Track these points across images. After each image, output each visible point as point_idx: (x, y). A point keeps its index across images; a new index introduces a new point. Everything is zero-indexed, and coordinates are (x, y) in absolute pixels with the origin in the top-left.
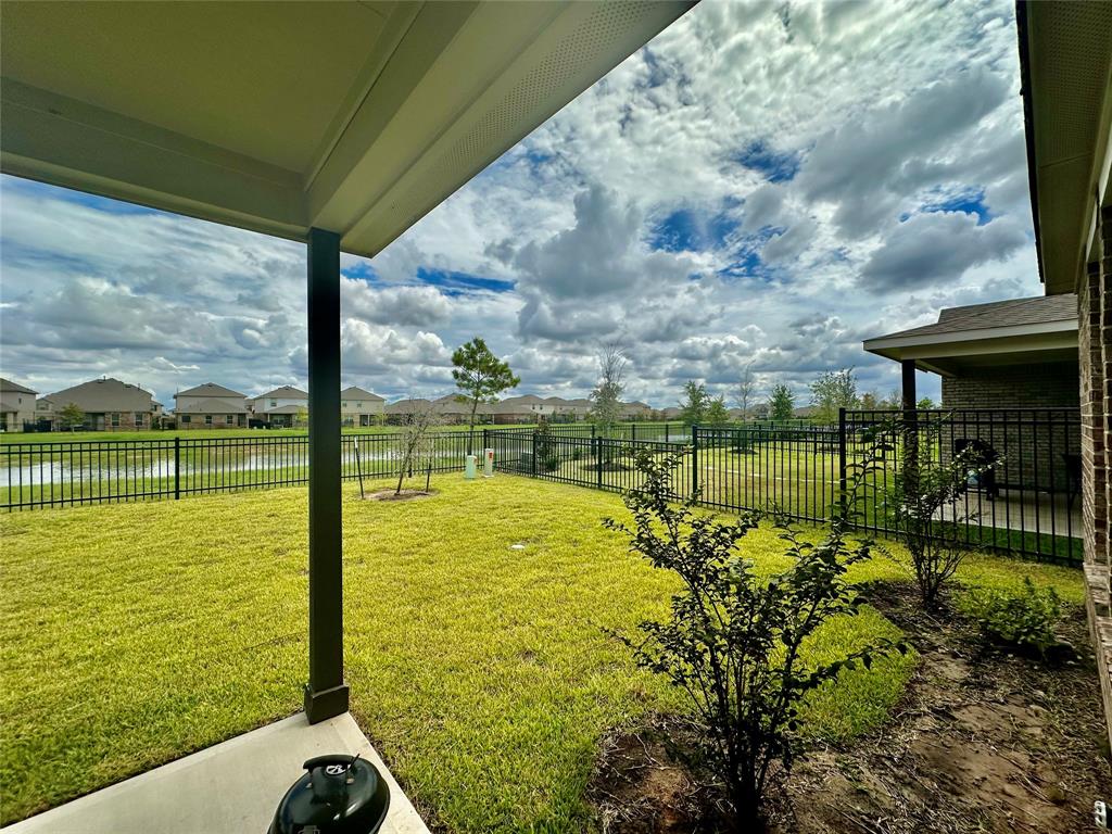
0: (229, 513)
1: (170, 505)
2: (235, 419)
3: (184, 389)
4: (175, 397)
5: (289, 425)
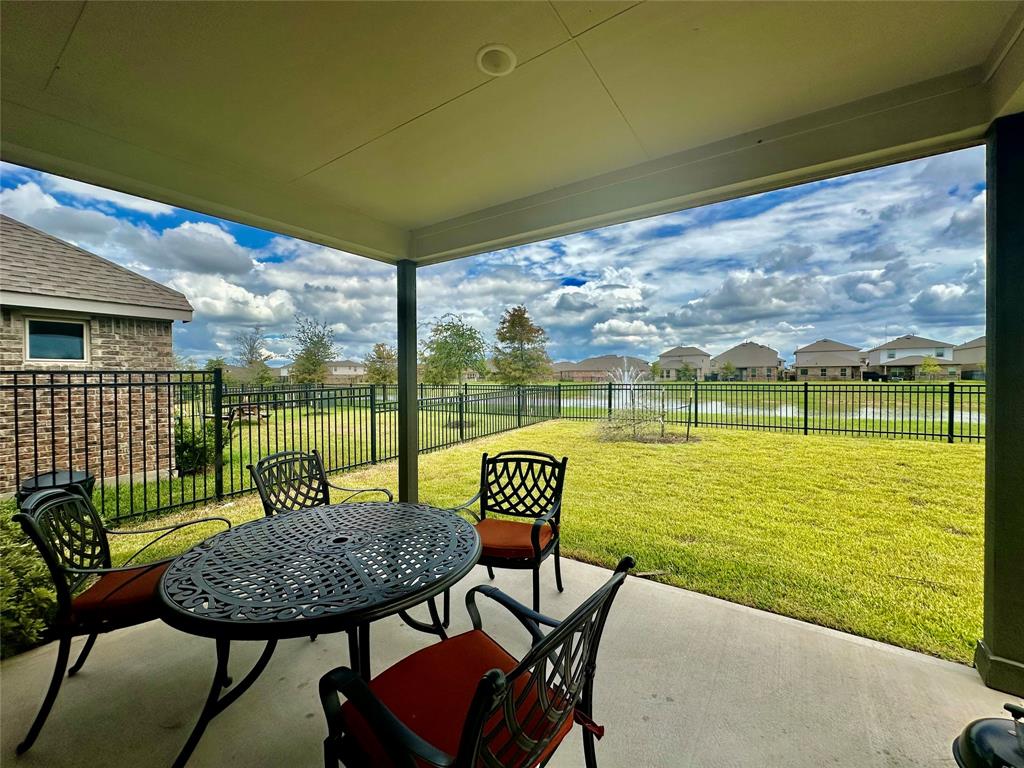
4: (795, 353)
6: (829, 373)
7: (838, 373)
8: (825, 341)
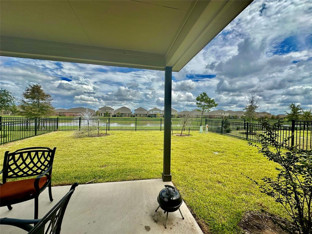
0: (145, 135)
1: (135, 132)
2: (145, 115)
3: (136, 109)
4: (135, 110)
5: (156, 117)
6: (141, 115)
7: (143, 115)
8: (141, 108)
